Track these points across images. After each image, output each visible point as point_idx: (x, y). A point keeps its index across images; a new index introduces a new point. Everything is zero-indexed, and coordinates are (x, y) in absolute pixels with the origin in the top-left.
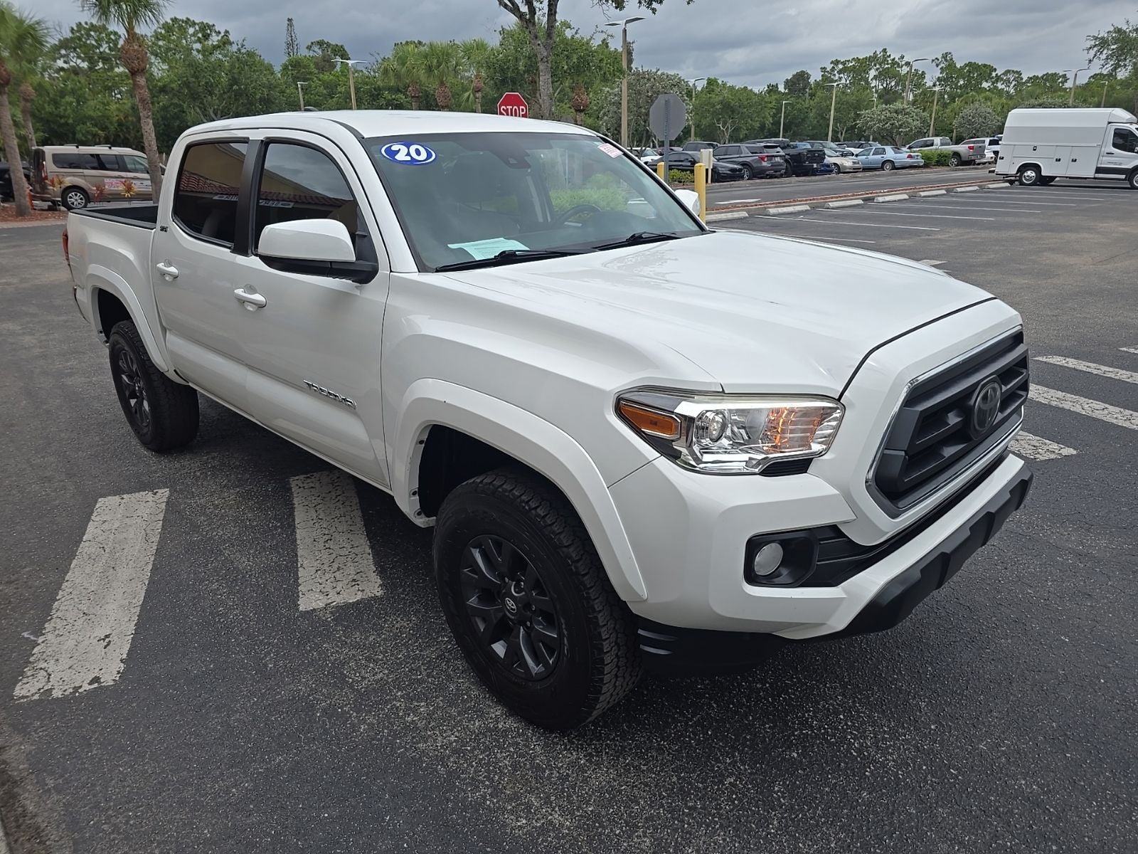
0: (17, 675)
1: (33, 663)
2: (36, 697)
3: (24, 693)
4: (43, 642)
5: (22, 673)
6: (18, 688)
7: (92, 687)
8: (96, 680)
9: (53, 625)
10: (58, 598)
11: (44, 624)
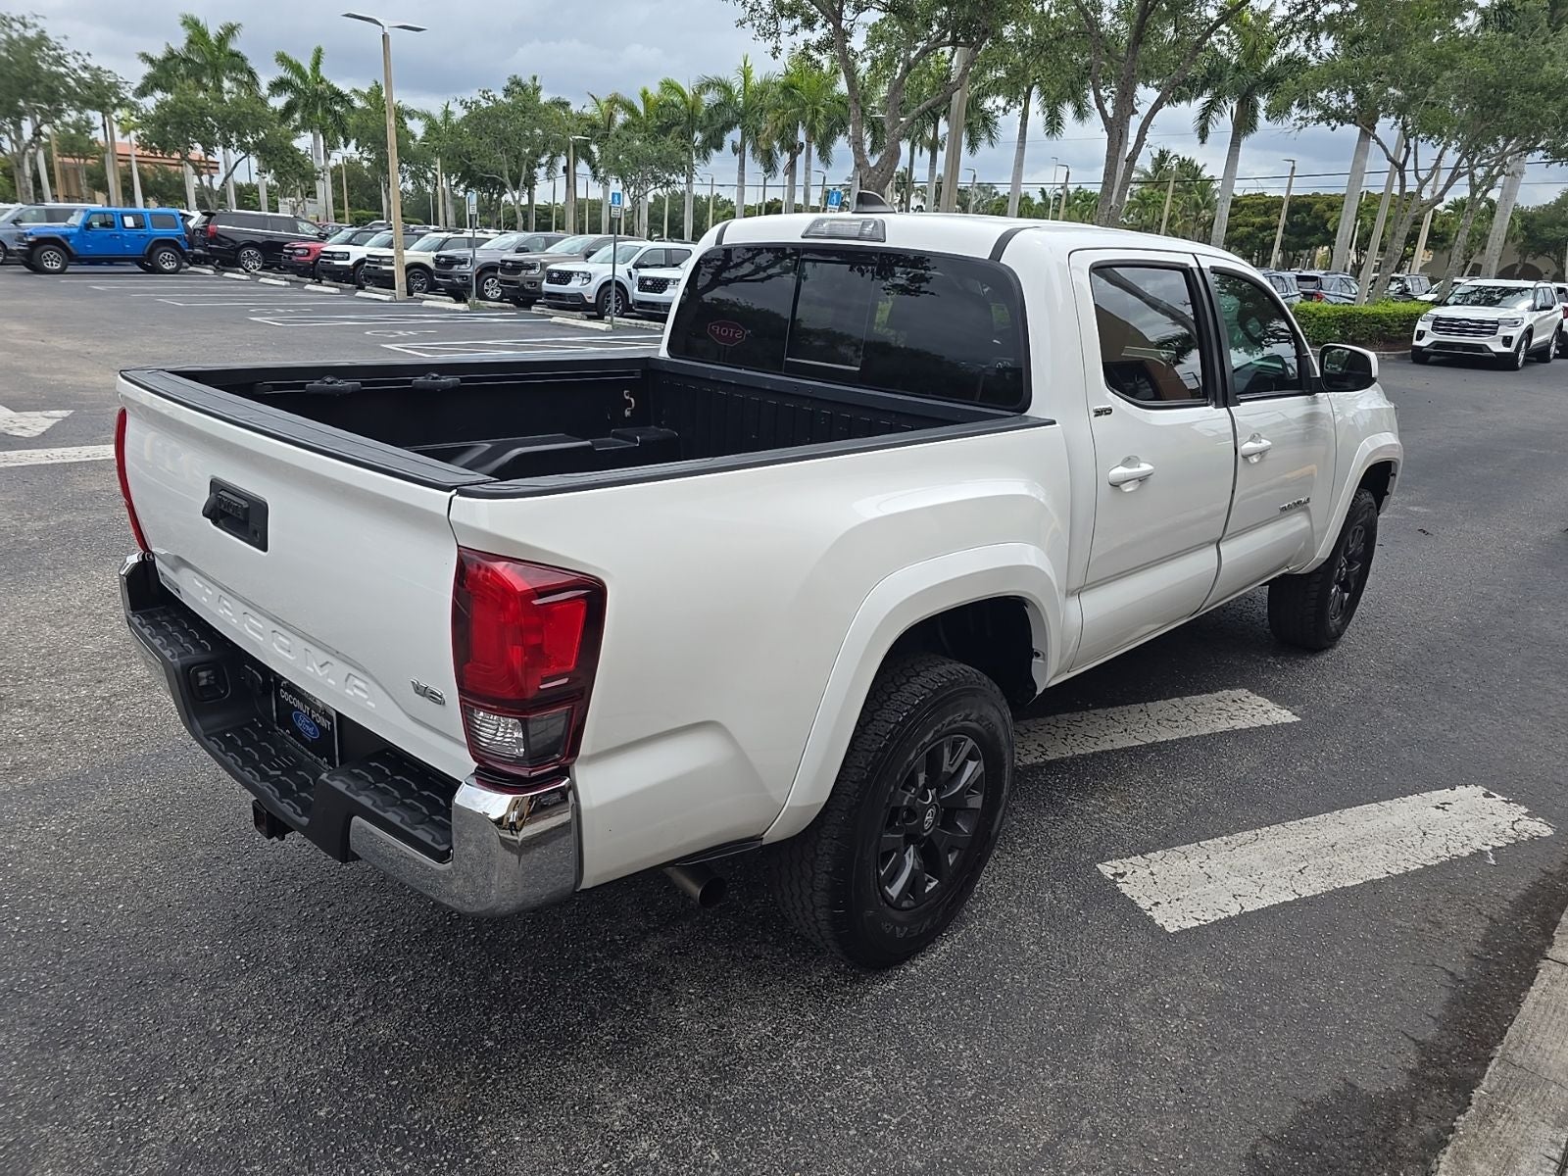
0: (1535, 841)
1: (1514, 838)
2: (1539, 819)
3: (1545, 828)
4: (1487, 845)
5: (1532, 839)
6: (1546, 835)
7: (1494, 794)
8: (1487, 795)
9: (1461, 850)
10: (1422, 867)
11: (1468, 857)
